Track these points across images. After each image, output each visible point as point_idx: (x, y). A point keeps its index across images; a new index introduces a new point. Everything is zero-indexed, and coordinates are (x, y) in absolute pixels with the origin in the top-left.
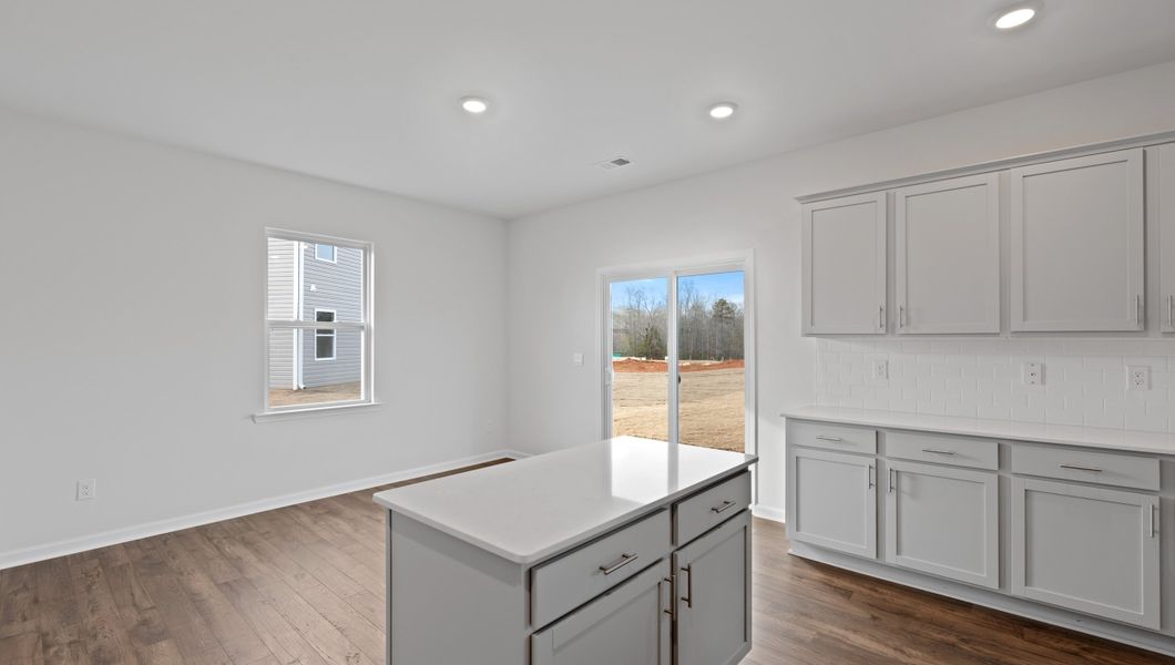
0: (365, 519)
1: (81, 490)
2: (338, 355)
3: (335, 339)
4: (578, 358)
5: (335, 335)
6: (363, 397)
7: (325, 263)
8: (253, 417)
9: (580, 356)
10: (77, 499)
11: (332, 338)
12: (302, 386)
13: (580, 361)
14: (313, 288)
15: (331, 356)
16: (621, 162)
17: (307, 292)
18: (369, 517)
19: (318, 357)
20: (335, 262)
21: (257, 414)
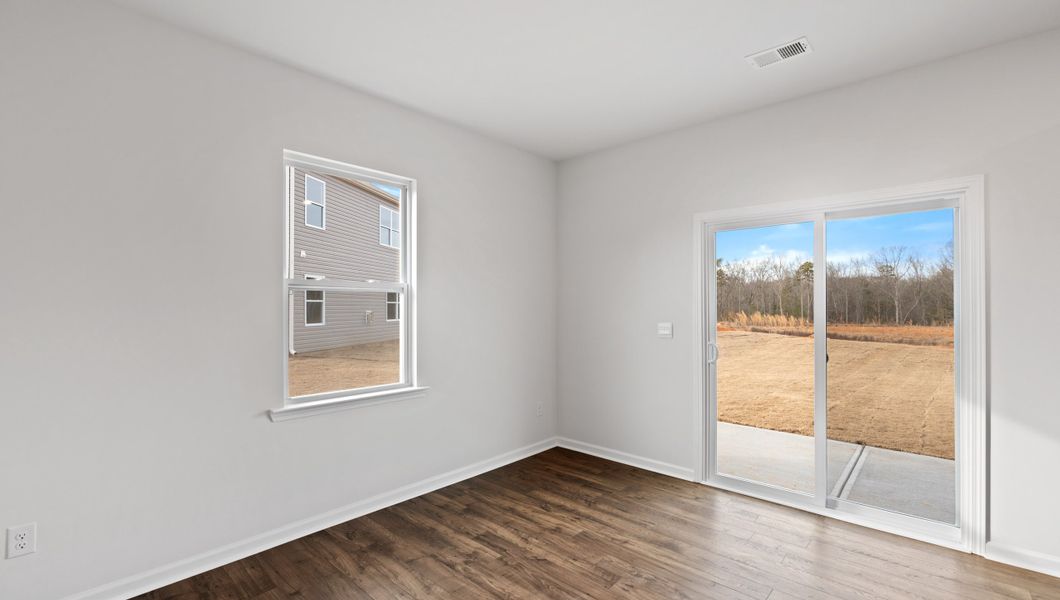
0: (430, 562)
1: (13, 544)
2: (326, 321)
3: (324, 307)
4: (664, 329)
5: (324, 301)
6: (402, 380)
7: (313, 229)
8: (269, 414)
9: (669, 325)
10: (7, 557)
11: (320, 304)
12: (293, 352)
13: (668, 332)
14: (303, 254)
15: (320, 321)
16: (796, 48)
17: (298, 257)
18: (433, 556)
19: (308, 323)
20: (324, 228)
21: (275, 411)
